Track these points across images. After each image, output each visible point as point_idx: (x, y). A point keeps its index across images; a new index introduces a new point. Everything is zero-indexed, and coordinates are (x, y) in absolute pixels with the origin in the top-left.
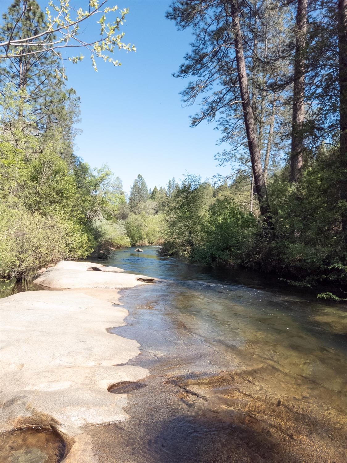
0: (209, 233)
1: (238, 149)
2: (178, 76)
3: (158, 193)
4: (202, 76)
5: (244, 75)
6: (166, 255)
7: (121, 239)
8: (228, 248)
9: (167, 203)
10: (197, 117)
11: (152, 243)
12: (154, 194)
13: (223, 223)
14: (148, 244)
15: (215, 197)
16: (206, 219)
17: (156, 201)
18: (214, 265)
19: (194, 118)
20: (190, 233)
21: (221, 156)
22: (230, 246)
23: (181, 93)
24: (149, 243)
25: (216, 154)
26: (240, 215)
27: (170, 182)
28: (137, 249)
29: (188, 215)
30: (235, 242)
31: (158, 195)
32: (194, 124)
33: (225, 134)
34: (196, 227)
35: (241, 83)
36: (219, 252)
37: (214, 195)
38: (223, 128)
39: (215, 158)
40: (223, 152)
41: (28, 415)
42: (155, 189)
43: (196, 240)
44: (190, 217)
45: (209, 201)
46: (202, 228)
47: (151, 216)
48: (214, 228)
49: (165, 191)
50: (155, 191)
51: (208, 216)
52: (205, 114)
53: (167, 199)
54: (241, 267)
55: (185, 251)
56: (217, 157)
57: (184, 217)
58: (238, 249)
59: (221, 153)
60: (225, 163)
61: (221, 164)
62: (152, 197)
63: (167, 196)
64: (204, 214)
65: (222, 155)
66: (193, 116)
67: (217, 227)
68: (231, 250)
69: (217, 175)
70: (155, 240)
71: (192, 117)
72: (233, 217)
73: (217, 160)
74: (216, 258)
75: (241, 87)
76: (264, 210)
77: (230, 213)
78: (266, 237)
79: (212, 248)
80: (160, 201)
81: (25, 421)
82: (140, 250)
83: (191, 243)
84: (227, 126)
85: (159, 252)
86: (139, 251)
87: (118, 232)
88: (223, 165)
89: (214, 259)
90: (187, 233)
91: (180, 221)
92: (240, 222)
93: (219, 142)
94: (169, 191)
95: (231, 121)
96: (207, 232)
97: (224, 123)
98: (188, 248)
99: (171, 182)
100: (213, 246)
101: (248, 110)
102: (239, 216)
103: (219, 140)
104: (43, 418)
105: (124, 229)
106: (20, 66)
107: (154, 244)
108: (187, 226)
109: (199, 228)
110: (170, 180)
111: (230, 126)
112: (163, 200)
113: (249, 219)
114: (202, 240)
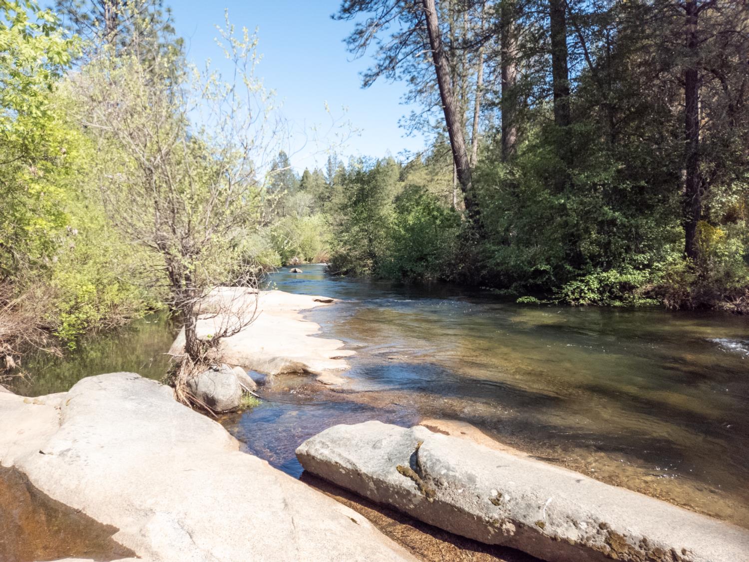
0: (397, 238)
1: (432, 110)
2: (340, 18)
3: (311, 180)
4: (373, 10)
5: (432, 11)
6: (339, 274)
7: (266, 256)
8: (422, 258)
9: (327, 194)
10: (369, 73)
11: (310, 260)
12: (305, 180)
13: (414, 224)
14: (304, 262)
15: (403, 181)
16: (391, 219)
17: (310, 192)
18: (406, 282)
19: (366, 75)
20: (370, 240)
21: (409, 122)
22: (426, 255)
23: (345, 40)
24: (306, 260)
25: (401, 118)
26: (437, 211)
27: (329, 160)
28: (293, 269)
29: (366, 215)
30: (432, 248)
31: (311, 182)
32: (366, 84)
33: (412, 87)
34: (378, 231)
35: (429, 24)
36: (411, 263)
37: (402, 178)
38: (409, 77)
39: (399, 125)
40: (411, 114)
41: (288, 364)
42: (306, 173)
43: (379, 249)
44: (370, 218)
45: (393, 189)
46: (387, 233)
47: (306, 219)
48: (403, 232)
49: (323, 175)
50: (306, 175)
51: (394, 215)
52: (381, 69)
53: (327, 188)
54: (442, 281)
55: (364, 266)
56: (402, 123)
57: (360, 220)
58: (436, 258)
59: (408, 117)
60: (415, 132)
61: (408, 133)
62: (302, 185)
63: (326, 184)
64: (388, 211)
65: (410, 120)
66: (365, 72)
67: (407, 230)
68: (427, 260)
69: (403, 151)
70: (314, 255)
71: (363, 74)
72: (429, 214)
73: (402, 128)
74: (407, 271)
75: (429, 29)
76: (469, 203)
77: (424, 209)
78: (473, 240)
79: (401, 259)
80: (315, 193)
81: (287, 368)
82: (297, 270)
83: (372, 255)
84: (415, 74)
85: (326, 271)
86: (295, 272)
87: (260, 246)
88: (412, 135)
89: (405, 273)
90: (366, 242)
91: (356, 224)
92: (438, 222)
93: (403, 100)
94: (330, 176)
95: (420, 66)
96: (394, 238)
97: (410, 70)
98: (370, 262)
99: (332, 160)
100: (403, 256)
101: (440, 64)
102: (435, 213)
103: (404, 97)
104: (298, 365)
105: (269, 241)
106: (104, 8)
107: (313, 261)
108: (366, 231)
109: (382, 233)
110: (329, 157)
111: (418, 73)
112: (321, 190)
113: (451, 216)
114: (387, 249)
